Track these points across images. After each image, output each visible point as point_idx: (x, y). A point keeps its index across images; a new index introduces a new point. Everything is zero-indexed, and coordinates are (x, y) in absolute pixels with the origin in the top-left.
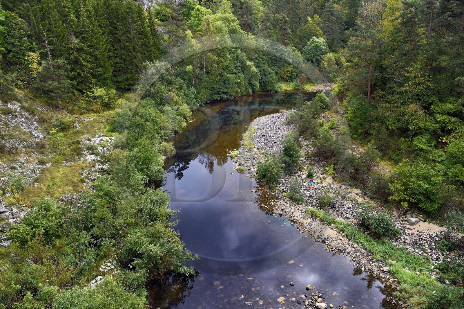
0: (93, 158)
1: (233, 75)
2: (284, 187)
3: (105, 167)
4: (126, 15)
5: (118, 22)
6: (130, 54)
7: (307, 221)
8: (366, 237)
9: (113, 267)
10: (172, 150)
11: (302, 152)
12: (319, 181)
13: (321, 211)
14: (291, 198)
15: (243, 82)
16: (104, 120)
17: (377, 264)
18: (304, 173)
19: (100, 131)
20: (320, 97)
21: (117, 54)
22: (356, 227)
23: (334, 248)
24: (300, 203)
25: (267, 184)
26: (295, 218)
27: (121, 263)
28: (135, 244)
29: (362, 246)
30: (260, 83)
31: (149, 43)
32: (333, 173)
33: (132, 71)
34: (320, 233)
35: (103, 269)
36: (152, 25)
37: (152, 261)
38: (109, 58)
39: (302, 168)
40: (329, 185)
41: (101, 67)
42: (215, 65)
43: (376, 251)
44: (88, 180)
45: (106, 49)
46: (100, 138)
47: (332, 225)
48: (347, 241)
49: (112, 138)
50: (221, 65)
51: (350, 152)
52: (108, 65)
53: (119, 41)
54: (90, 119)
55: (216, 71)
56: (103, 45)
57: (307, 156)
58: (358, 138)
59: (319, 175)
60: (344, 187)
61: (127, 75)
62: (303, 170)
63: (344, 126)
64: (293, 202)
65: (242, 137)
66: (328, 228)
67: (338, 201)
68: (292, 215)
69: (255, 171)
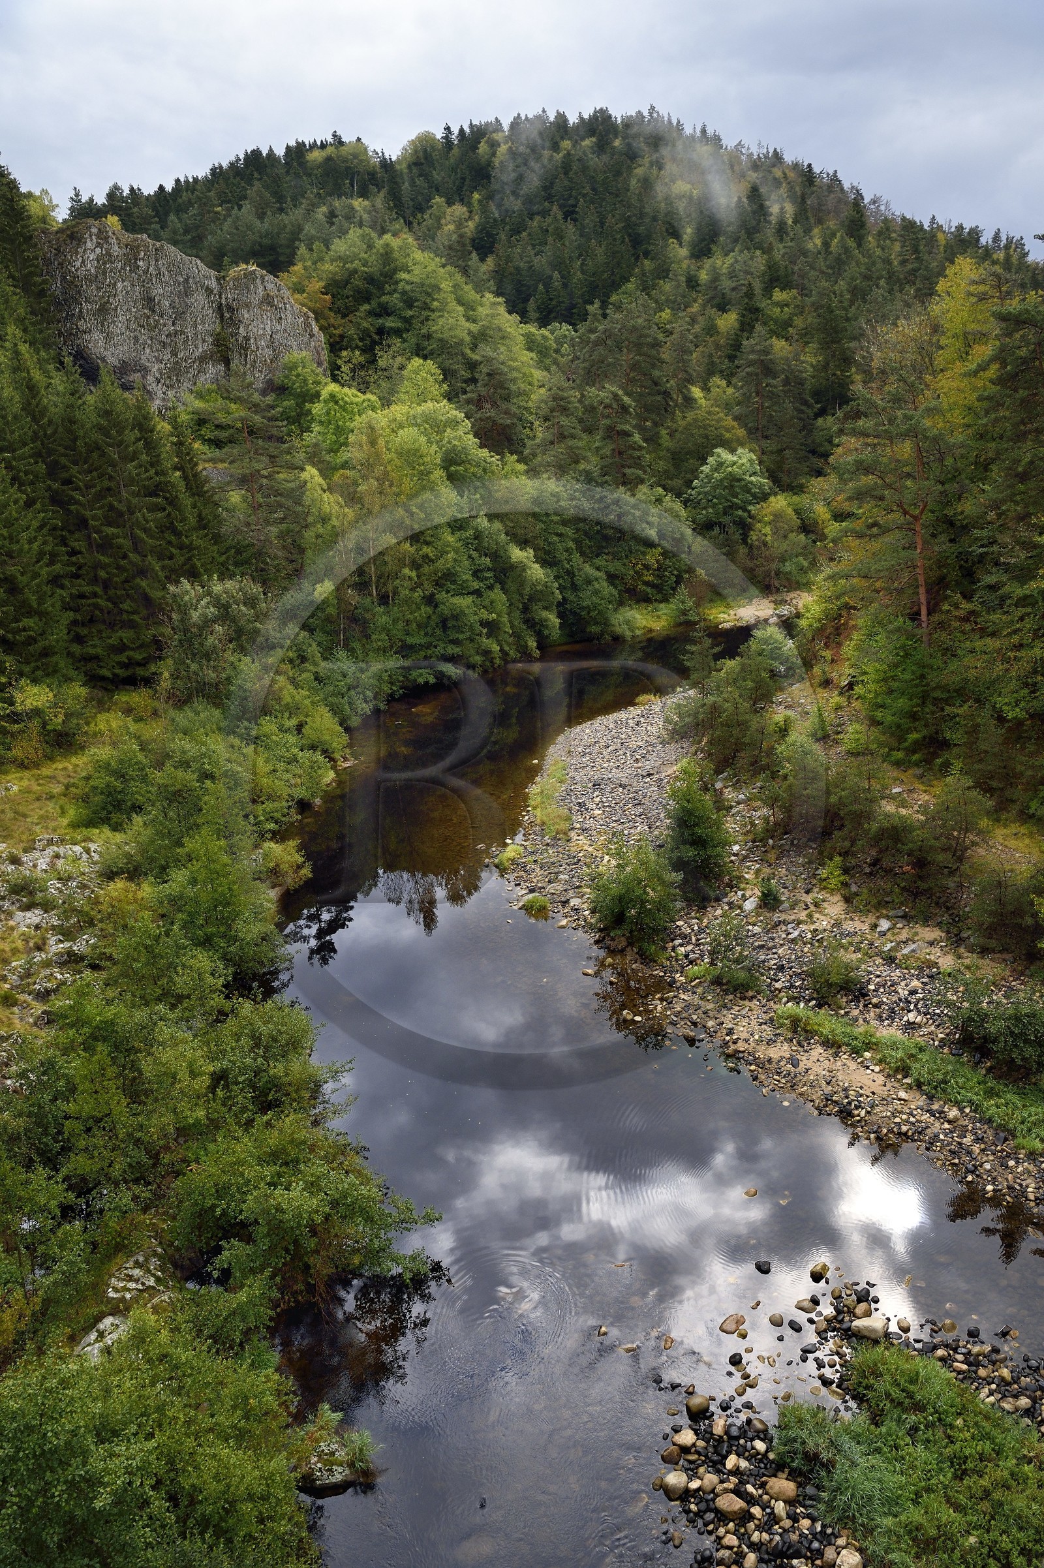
0: (37, 920)
1: (469, 599)
2: (690, 948)
3: (79, 947)
4: (98, 437)
5: (76, 463)
6: (122, 562)
7: (780, 1051)
8: (984, 1082)
9: (151, 1282)
10: (299, 867)
11: (731, 825)
12: (802, 915)
13: (822, 1011)
14: (717, 981)
15: (505, 619)
16: (57, 789)
17: (1031, 1167)
18: (748, 893)
19: (47, 828)
20: (766, 642)
21: (80, 568)
22: (946, 1050)
23: (885, 1131)
24: (750, 993)
25: (630, 944)
26: (741, 1046)
27: (175, 1265)
28: (221, 1191)
29: (975, 1111)
30: (560, 615)
31: (184, 519)
32: (845, 885)
34: (830, 1087)
35: (116, 1290)
36: (187, 464)
37: (284, 1244)
38: (55, 581)
39: (740, 878)
40: (837, 924)
41: (30, 613)
42: (406, 571)
43: (1023, 1123)
44: (22, 997)
45: (41, 554)
46: (50, 851)
47: (867, 1055)
48: (922, 1101)
49: (92, 846)
50: (426, 569)
51: (889, 807)
52: (53, 606)
53: (83, 523)
54: (7, 789)
55: (413, 590)
56: (30, 542)
57: (750, 837)
58: (910, 762)
59: (798, 897)
60: (885, 925)
61: (120, 634)
62: (742, 886)
63: (857, 727)
64: (726, 992)
65: (526, 797)
66: (853, 1065)
67: (875, 972)
68: (728, 1038)
69: (585, 906)
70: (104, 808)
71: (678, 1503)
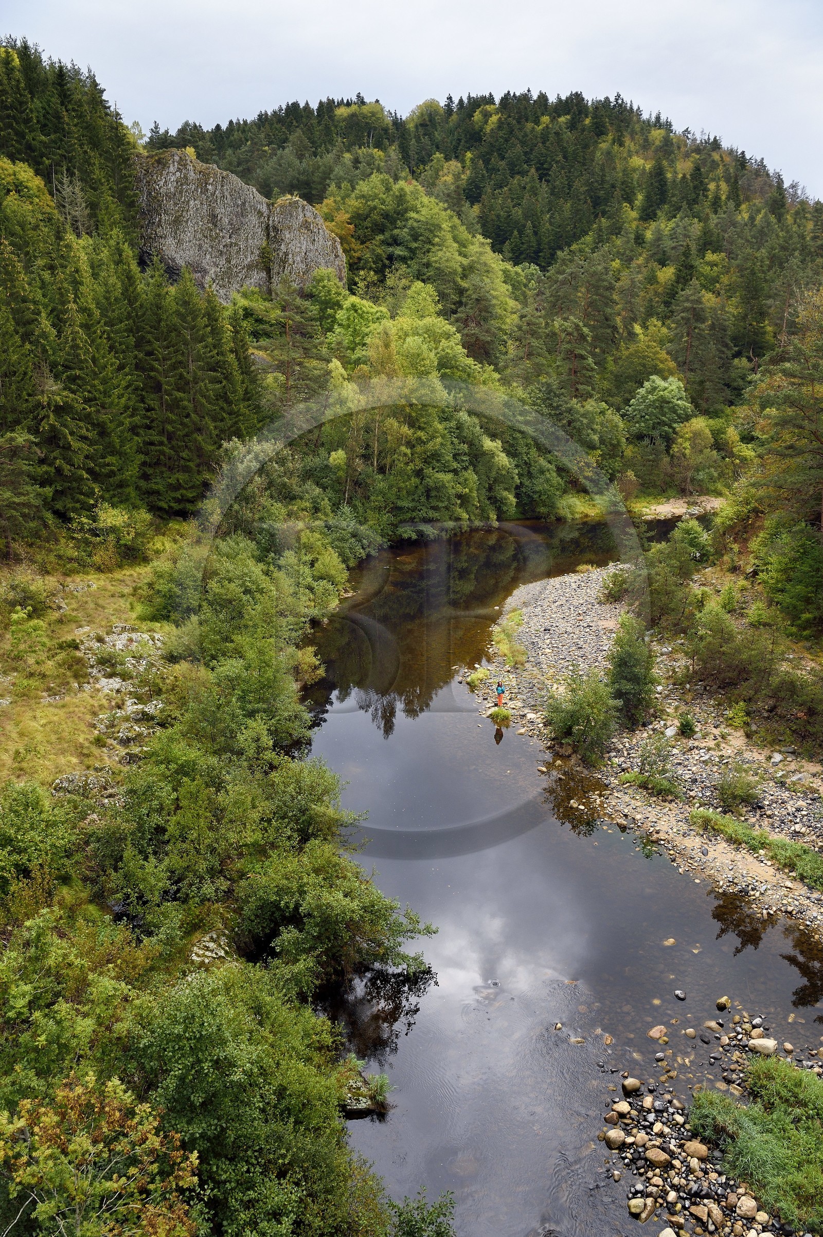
0: (117, 686)
1: (450, 476)
2: (622, 759)
3: (150, 709)
4: (176, 320)
5: (157, 340)
6: (186, 420)
7: (693, 843)
9: (222, 953)
10: (316, 668)
11: (656, 672)
12: (712, 744)
13: (727, 816)
14: (644, 786)
15: (475, 494)
16: (127, 590)
18: (669, 723)
19: (120, 619)
20: (687, 532)
21: (152, 421)
23: (774, 909)
24: (670, 798)
25: (575, 752)
26: (662, 836)
27: (237, 945)
30: (517, 496)
31: (235, 392)
32: (747, 724)
33: (191, 464)
34: (732, 872)
35: (198, 956)
36: (239, 350)
38: (134, 430)
39: (662, 711)
40: (739, 753)
41: (112, 453)
42: (403, 448)
44: (110, 741)
45: (127, 408)
46: (125, 636)
47: (762, 852)
48: (804, 890)
49: (157, 636)
50: (418, 449)
51: (784, 667)
52: (130, 448)
53: (157, 388)
54: (89, 586)
55: (407, 464)
56: (120, 397)
57: (671, 681)
58: (801, 636)
59: (709, 730)
60: (777, 757)
61: (177, 475)
62: (664, 717)
63: (760, 605)
64: (651, 795)
65: (490, 634)
66: (750, 859)
67: (769, 792)
68: (652, 829)
69: (539, 720)
70: (164, 608)
71: (617, 1151)
